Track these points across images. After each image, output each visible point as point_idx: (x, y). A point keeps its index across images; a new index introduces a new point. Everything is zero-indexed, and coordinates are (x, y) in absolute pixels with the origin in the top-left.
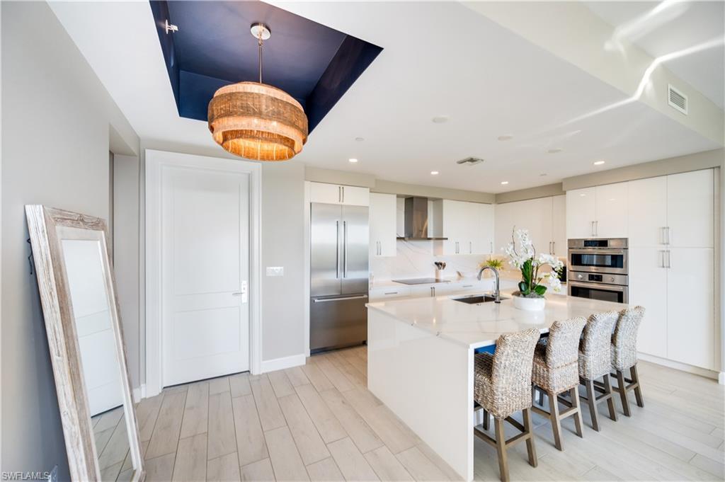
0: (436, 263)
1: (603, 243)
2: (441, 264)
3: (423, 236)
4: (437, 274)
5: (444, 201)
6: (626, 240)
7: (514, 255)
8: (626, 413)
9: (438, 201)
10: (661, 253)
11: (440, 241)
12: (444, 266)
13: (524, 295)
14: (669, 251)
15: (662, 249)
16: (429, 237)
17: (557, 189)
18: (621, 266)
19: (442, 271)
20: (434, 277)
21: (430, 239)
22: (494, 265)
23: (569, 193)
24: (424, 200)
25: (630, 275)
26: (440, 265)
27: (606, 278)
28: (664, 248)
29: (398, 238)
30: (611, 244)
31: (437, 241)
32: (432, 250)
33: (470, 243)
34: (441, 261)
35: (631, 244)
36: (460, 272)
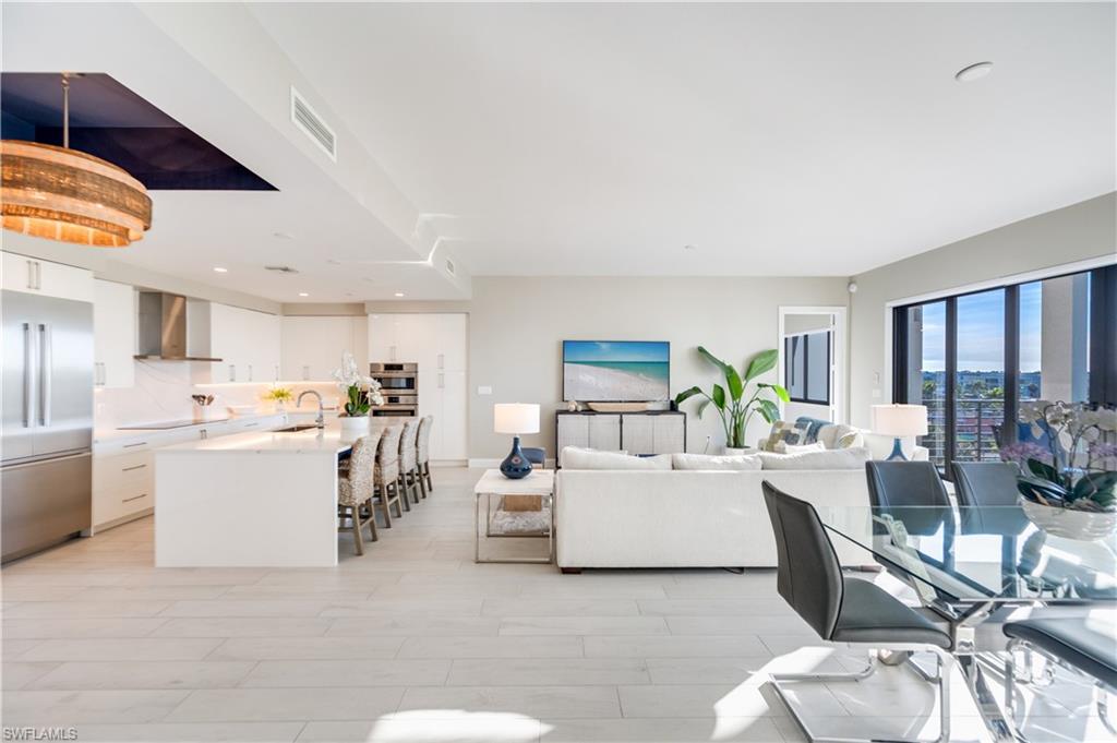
0: (194, 397)
1: (400, 367)
2: (204, 397)
4: (196, 412)
5: (212, 304)
6: (416, 365)
7: (342, 378)
8: (424, 496)
9: (203, 303)
10: (439, 376)
11: (207, 362)
12: (210, 400)
13: (352, 415)
15: (439, 373)
16: (187, 355)
17: (359, 309)
18: (413, 388)
19: (205, 408)
20: (190, 417)
21: (189, 359)
22: (282, 395)
23: (370, 316)
24: (180, 299)
25: (419, 394)
26: (202, 400)
27: (402, 400)
30: (405, 368)
31: (199, 362)
32: (187, 377)
33: (250, 367)
34: (202, 394)
35: (419, 369)
36: (233, 407)
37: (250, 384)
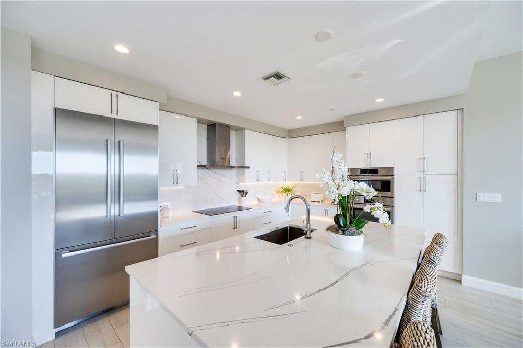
0: (238, 191)
1: (376, 171)
2: (243, 191)
3: (227, 164)
4: (239, 201)
5: (246, 131)
6: (392, 168)
9: (240, 130)
10: (419, 179)
11: (243, 169)
12: (246, 193)
13: (344, 233)
14: (425, 178)
15: (419, 176)
16: (231, 165)
18: (389, 190)
19: (244, 198)
20: (236, 204)
21: (232, 167)
24: (227, 128)
25: (395, 198)
26: (242, 193)
28: (421, 175)
29: (198, 166)
30: (380, 171)
31: (238, 169)
32: (235, 179)
33: (269, 172)
34: (243, 189)
35: (396, 173)
36: (260, 198)
37: (269, 183)
